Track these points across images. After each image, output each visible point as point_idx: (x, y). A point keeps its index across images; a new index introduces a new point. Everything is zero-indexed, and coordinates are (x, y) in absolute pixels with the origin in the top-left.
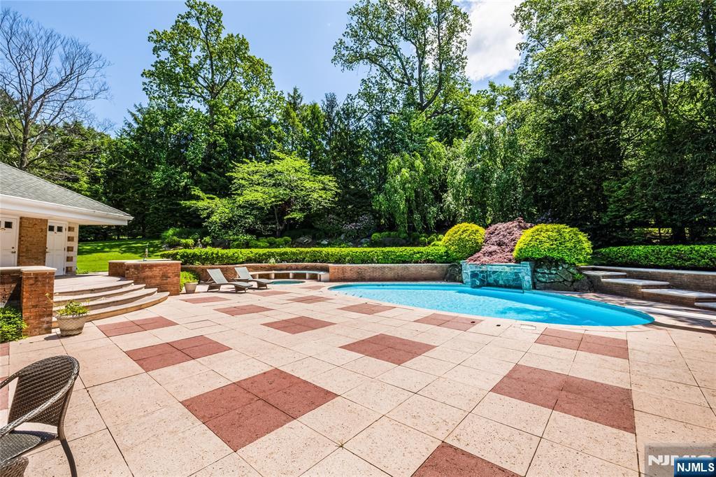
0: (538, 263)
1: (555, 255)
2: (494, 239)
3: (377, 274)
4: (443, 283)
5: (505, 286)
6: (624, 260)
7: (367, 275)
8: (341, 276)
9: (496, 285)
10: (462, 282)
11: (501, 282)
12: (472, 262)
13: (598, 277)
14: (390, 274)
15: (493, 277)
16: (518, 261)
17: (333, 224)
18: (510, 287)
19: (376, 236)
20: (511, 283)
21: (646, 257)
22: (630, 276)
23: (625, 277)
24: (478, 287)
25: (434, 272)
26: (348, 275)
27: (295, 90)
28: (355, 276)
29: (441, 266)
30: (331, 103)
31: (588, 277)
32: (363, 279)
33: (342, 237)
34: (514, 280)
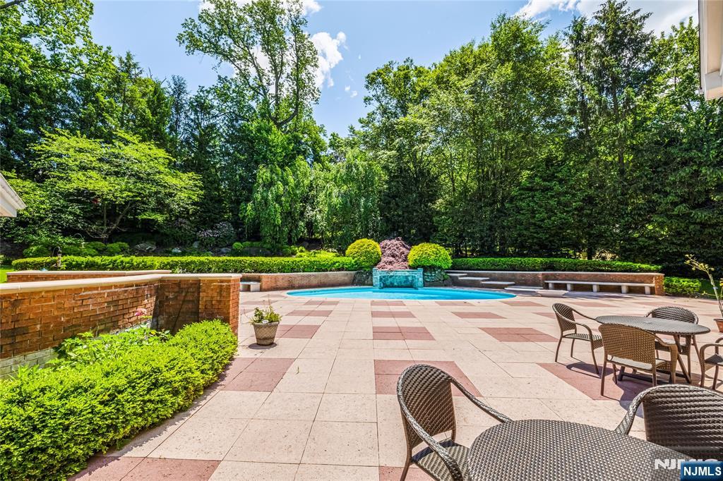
0: (428, 269)
1: (438, 264)
2: (388, 252)
3: (304, 282)
4: (353, 287)
5: (398, 287)
6: (465, 266)
7: (296, 283)
8: (274, 285)
9: (392, 286)
10: (372, 285)
11: (395, 284)
12: (380, 270)
13: (457, 277)
14: (315, 282)
15: (390, 280)
16: (413, 267)
17: (185, 230)
18: (402, 287)
19: (237, 245)
20: (403, 284)
21: (477, 265)
22: (469, 275)
23: (466, 276)
24: (382, 288)
25: (346, 278)
26: (280, 283)
27: (129, 57)
28: (286, 284)
29: (351, 274)
30: (179, 89)
31: (450, 277)
32: (292, 287)
33: (196, 245)
34: (405, 282)
